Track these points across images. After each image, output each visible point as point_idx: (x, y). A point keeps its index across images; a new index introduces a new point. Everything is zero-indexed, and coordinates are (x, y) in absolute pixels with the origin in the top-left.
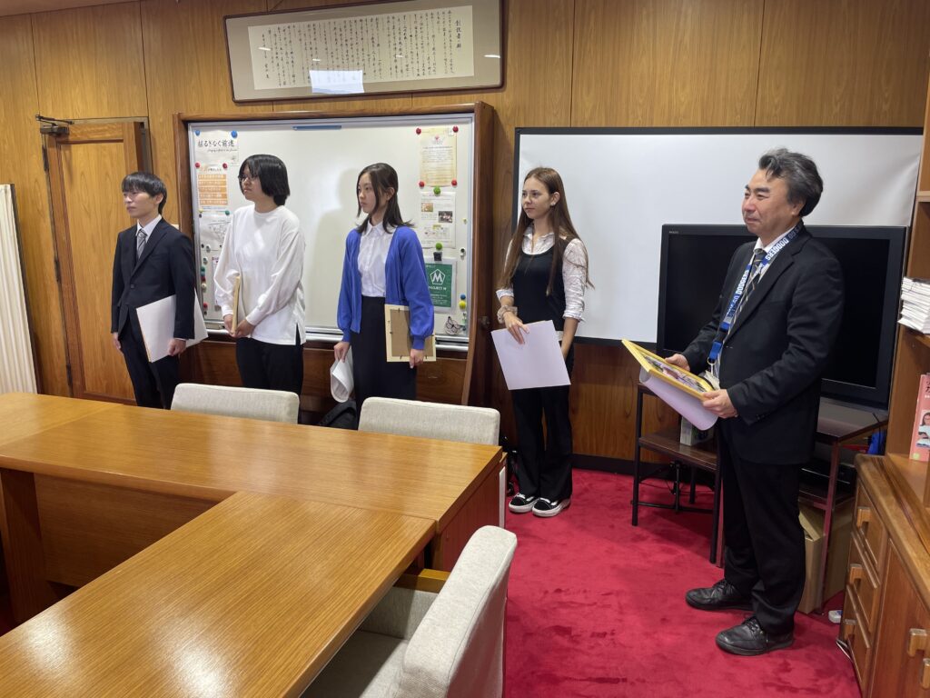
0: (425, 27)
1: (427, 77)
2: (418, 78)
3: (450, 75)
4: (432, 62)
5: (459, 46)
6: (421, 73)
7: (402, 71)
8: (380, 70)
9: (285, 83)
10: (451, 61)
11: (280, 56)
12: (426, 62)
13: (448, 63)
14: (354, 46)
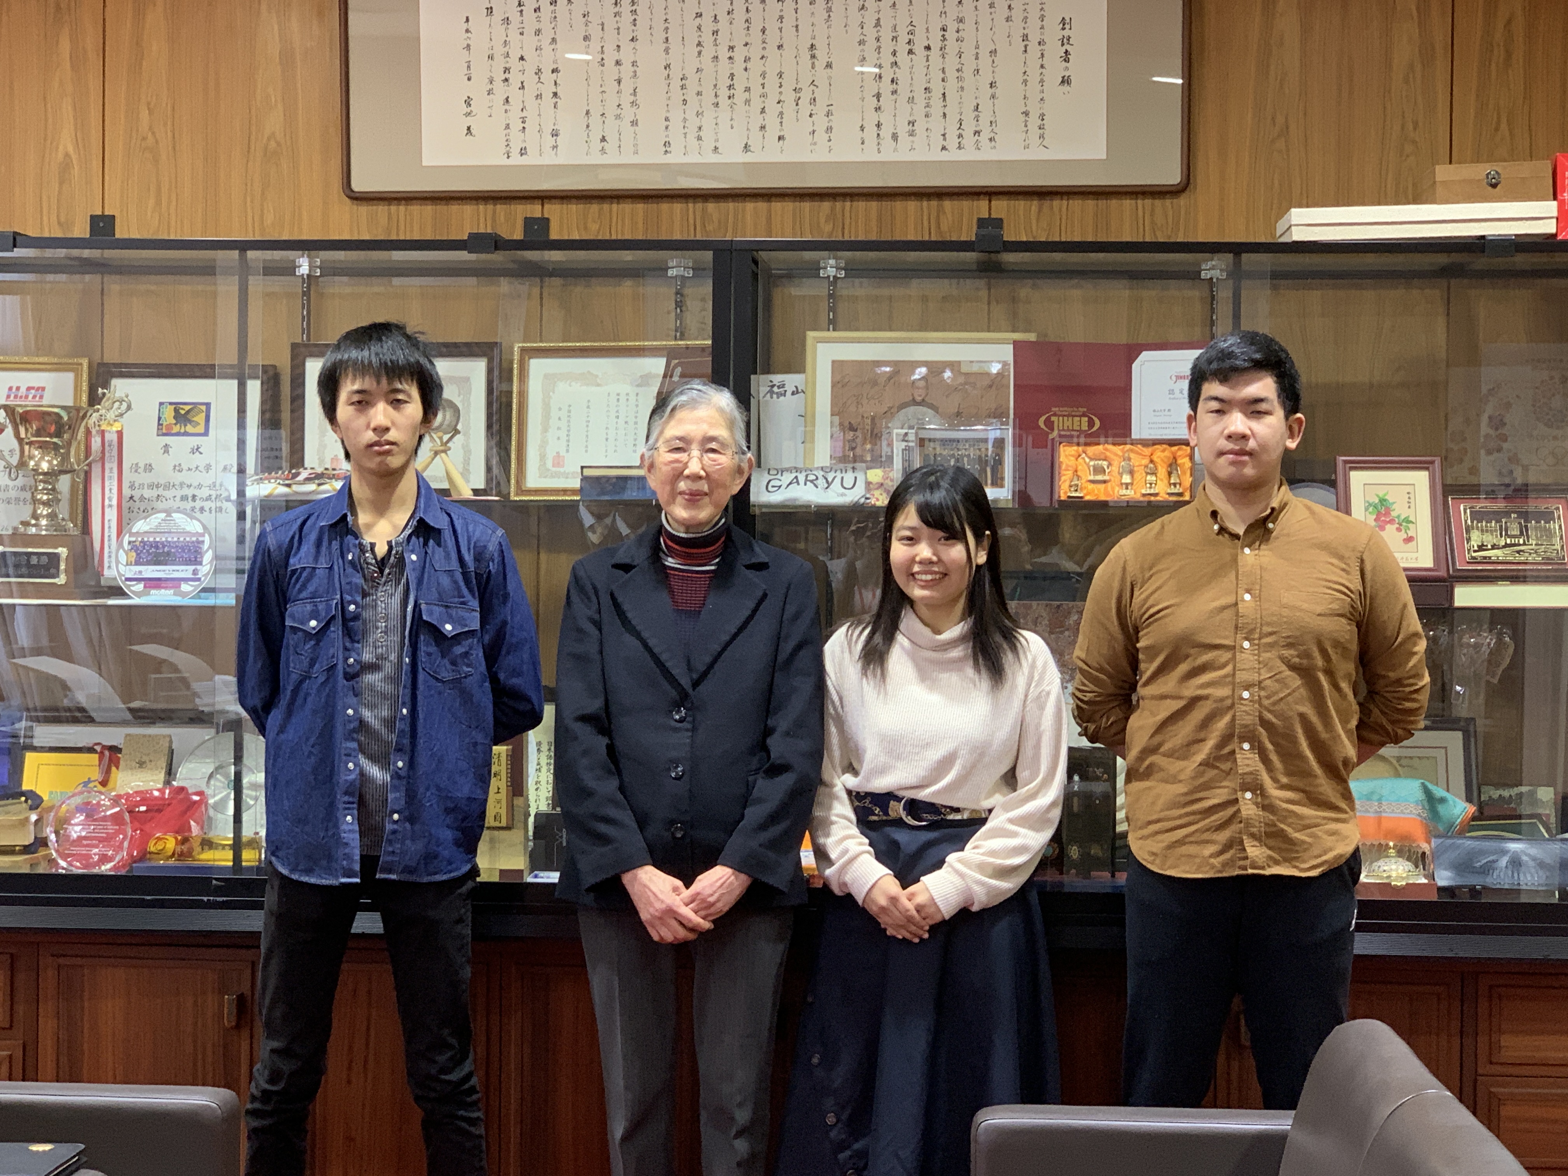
0: (968, 27)
1: (969, 155)
2: (944, 156)
3: (1037, 154)
4: (986, 116)
5: (1065, 81)
6: (952, 141)
7: (895, 137)
8: (829, 129)
9: (523, 152)
10: (1042, 117)
11: (515, 78)
12: (969, 116)
13: (1034, 121)
14: (756, 66)
